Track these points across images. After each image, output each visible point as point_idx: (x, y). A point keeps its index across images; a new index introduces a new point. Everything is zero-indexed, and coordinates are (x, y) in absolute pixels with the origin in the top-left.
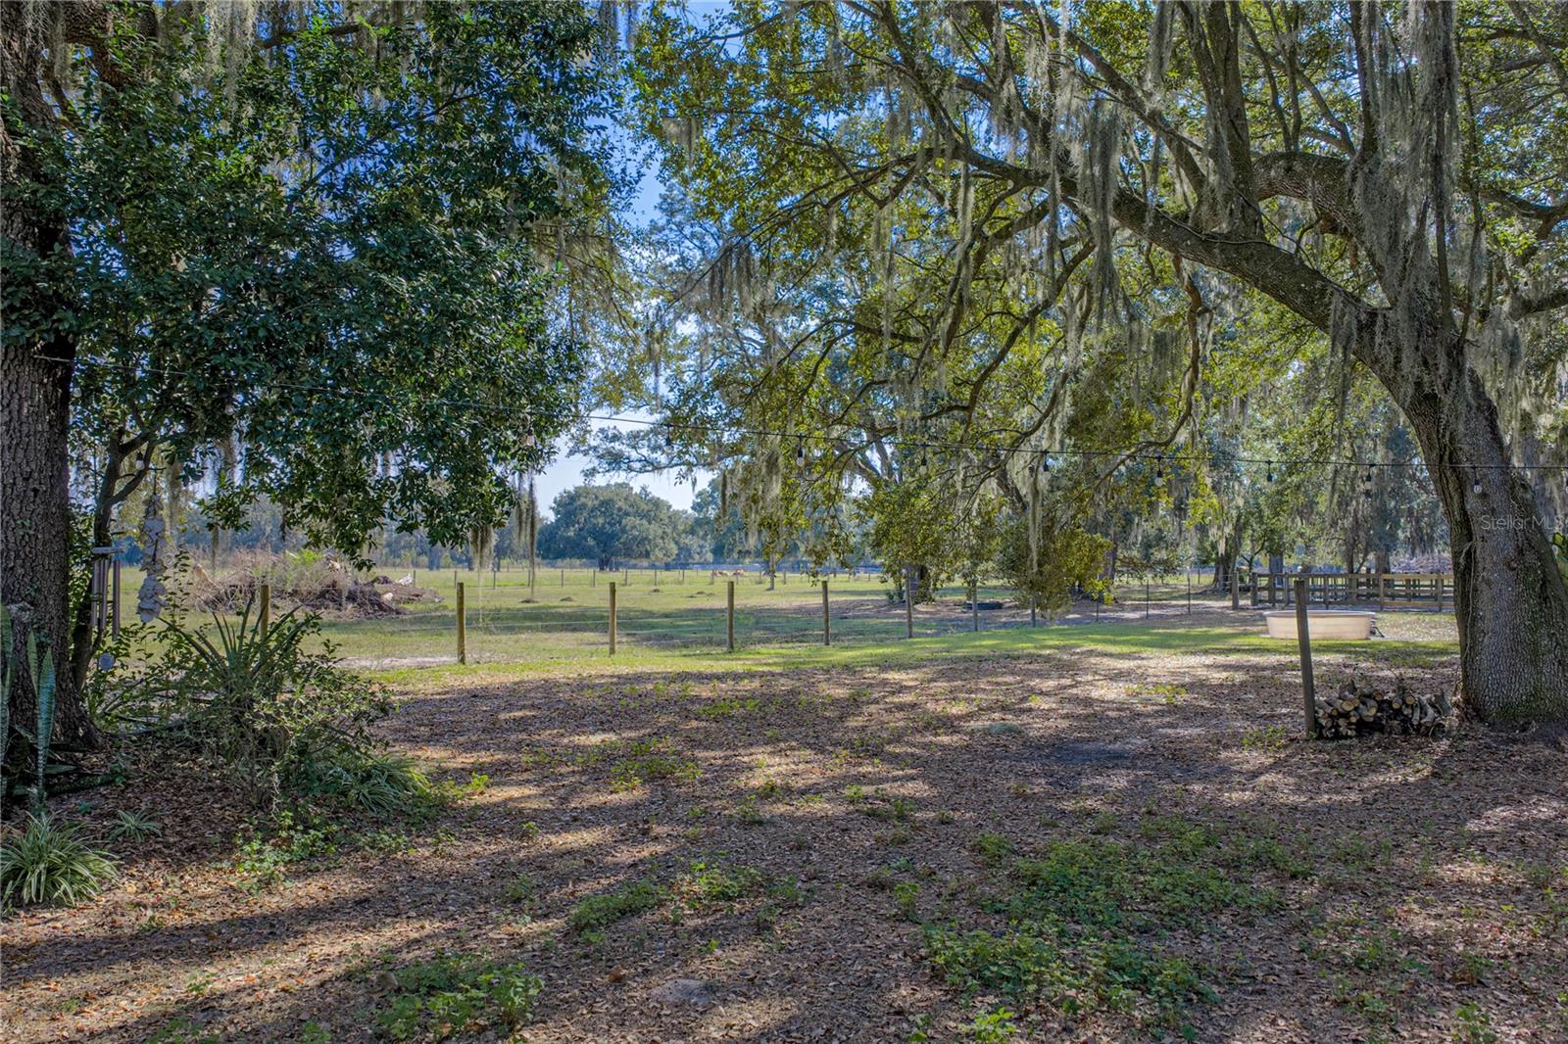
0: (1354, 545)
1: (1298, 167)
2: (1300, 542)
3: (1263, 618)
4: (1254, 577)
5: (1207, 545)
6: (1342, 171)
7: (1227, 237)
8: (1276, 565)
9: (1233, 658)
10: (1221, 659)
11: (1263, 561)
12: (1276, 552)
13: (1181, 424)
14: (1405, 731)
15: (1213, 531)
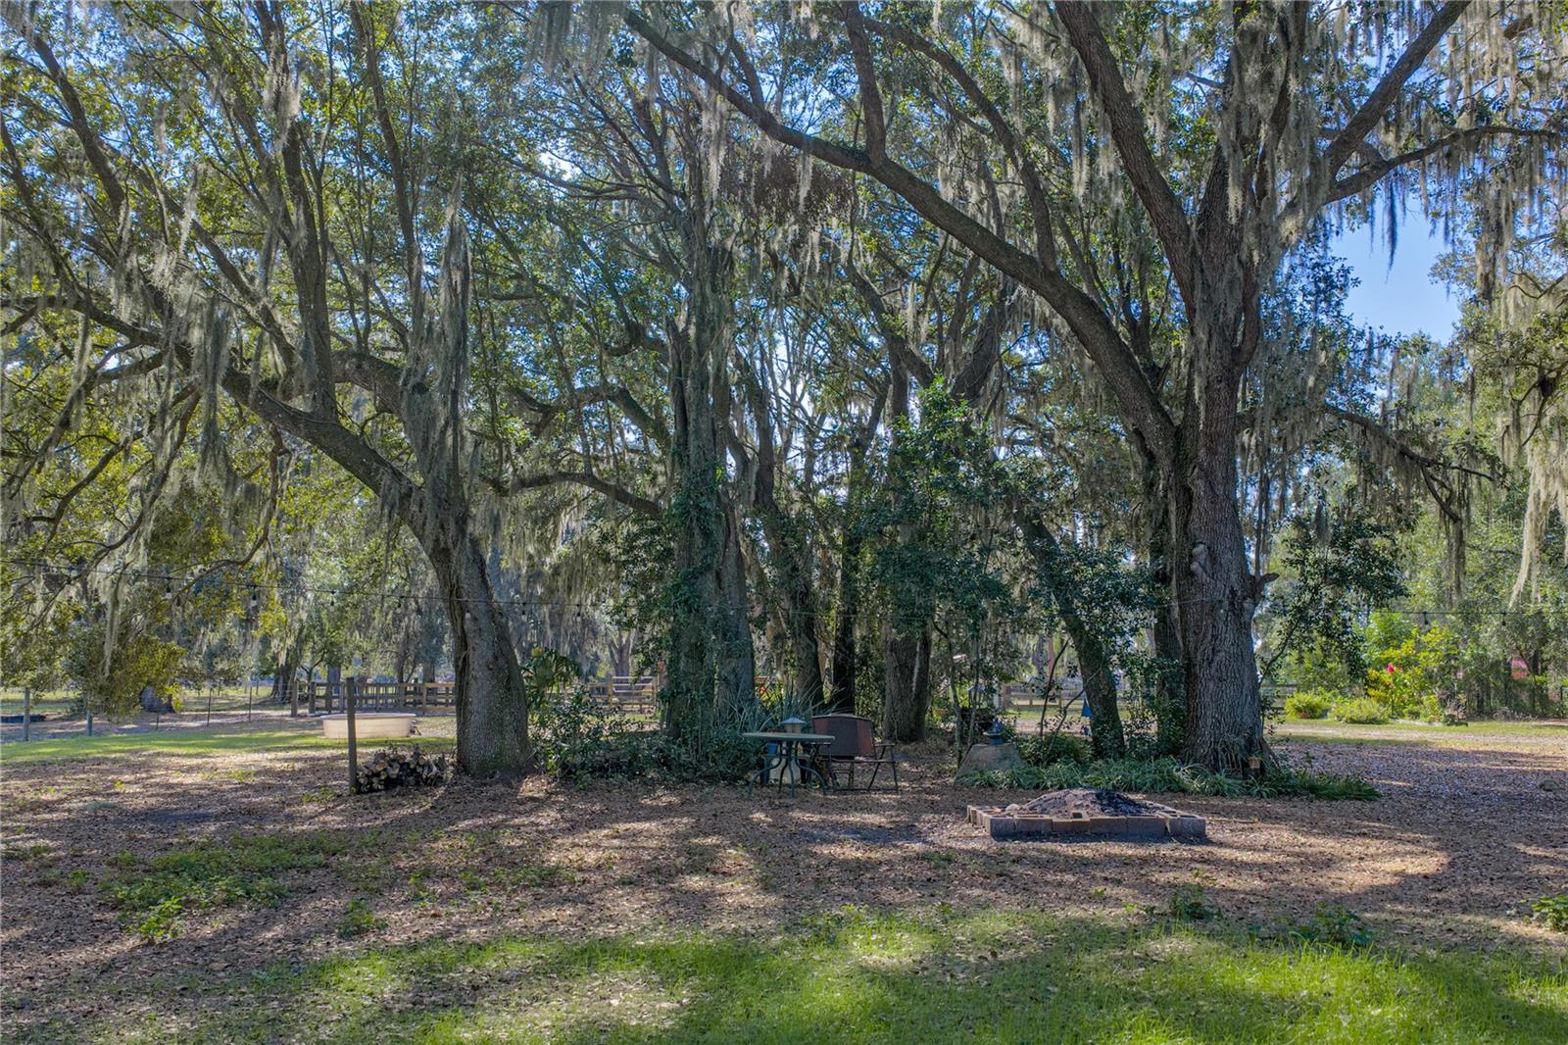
0: (405, 657)
1: (366, 366)
2: (357, 655)
3: (320, 723)
4: (313, 687)
5: (268, 656)
6: (397, 377)
7: (310, 415)
8: (334, 675)
9: (292, 754)
10: (281, 755)
11: (322, 672)
12: (334, 664)
13: (258, 546)
14: (417, 784)
15: (275, 643)
